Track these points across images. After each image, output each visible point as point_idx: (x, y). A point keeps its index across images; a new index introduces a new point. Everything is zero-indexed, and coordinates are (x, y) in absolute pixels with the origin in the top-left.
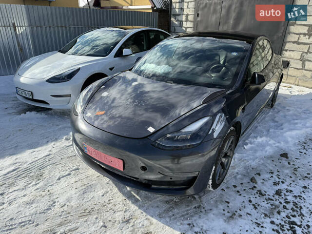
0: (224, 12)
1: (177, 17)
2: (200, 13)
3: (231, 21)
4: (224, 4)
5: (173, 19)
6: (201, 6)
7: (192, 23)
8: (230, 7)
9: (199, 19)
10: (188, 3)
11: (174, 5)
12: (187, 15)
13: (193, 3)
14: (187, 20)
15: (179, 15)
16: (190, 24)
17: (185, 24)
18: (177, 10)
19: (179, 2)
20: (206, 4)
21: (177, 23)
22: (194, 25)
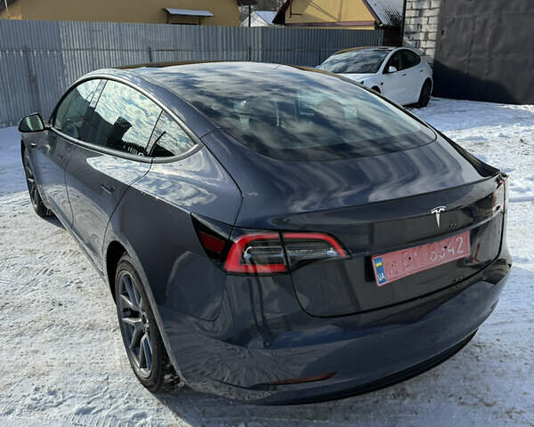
0: (478, 28)
1: (412, 36)
2: (445, 29)
3: (488, 39)
4: (478, 19)
5: (405, 38)
6: (447, 22)
7: (434, 43)
8: (486, 22)
9: (444, 37)
10: (428, 17)
11: (407, 20)
12: (427, 33)
13: (435, 19)
14: (426, 39)
15: (414, 33)
16: (430, 44)
17: (423, 44)
18: (412, 27)
19: (415, 17)
20: (454, 19)
21: (410, 43)
22: (437, 44)
